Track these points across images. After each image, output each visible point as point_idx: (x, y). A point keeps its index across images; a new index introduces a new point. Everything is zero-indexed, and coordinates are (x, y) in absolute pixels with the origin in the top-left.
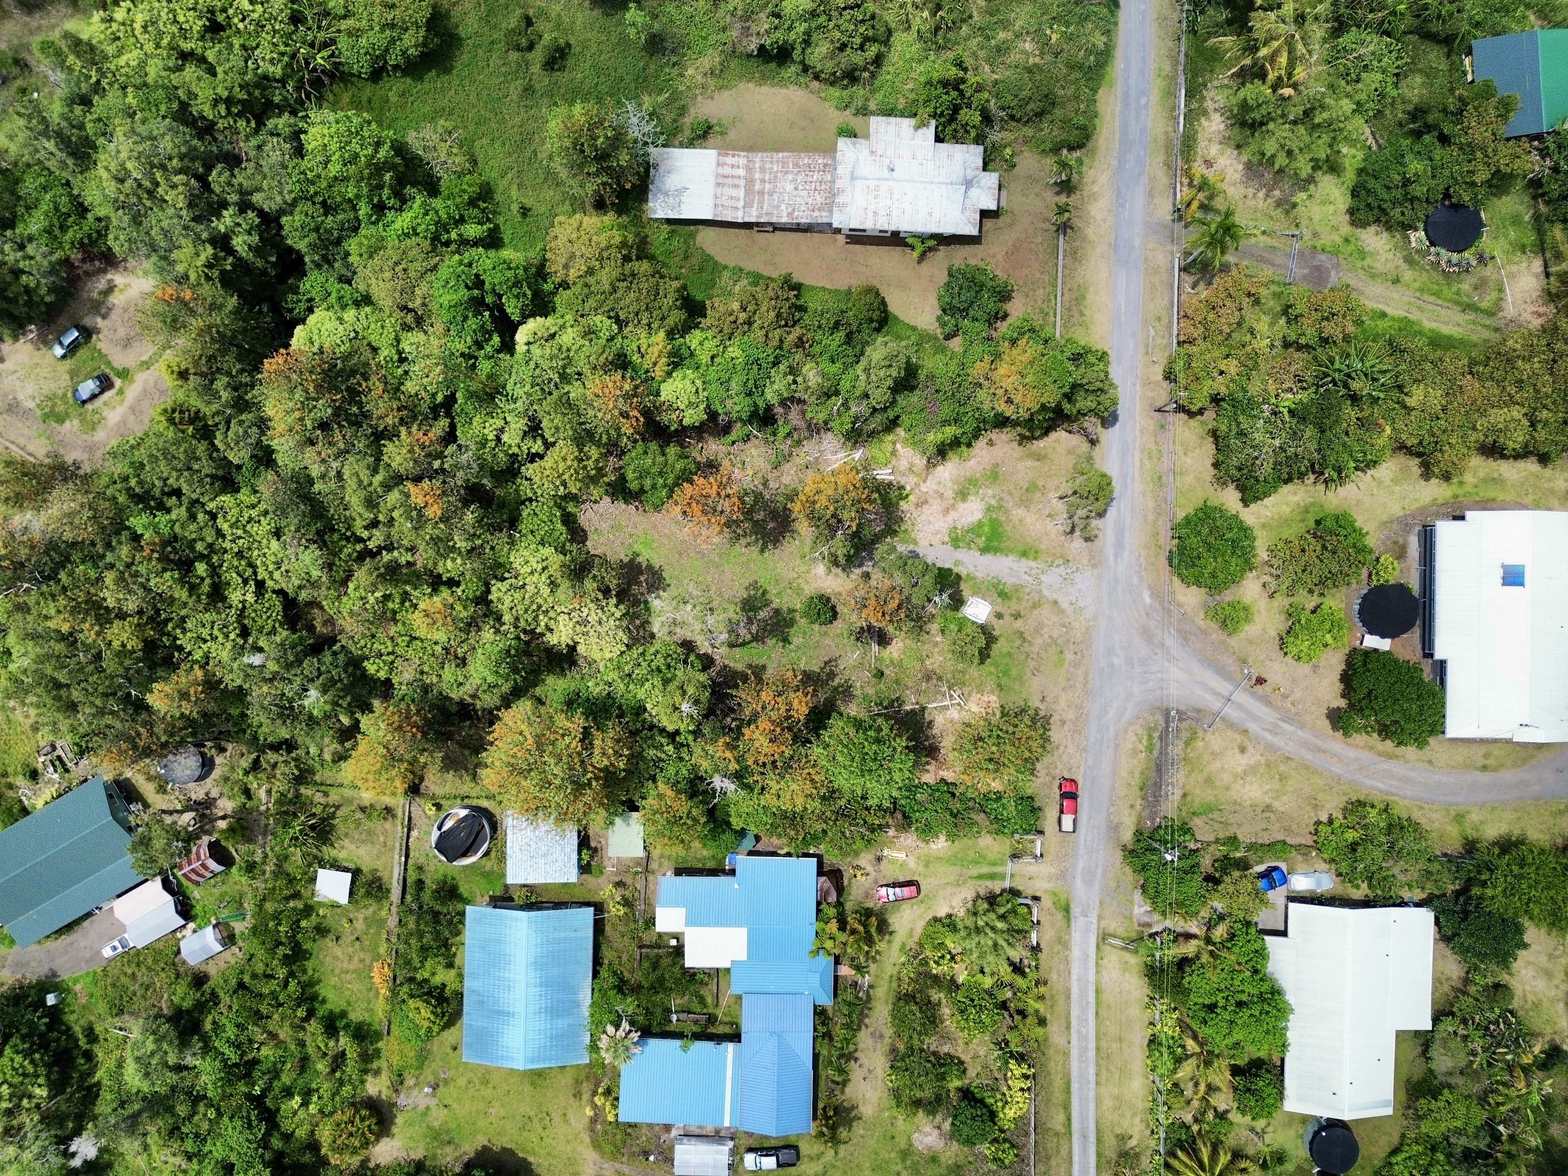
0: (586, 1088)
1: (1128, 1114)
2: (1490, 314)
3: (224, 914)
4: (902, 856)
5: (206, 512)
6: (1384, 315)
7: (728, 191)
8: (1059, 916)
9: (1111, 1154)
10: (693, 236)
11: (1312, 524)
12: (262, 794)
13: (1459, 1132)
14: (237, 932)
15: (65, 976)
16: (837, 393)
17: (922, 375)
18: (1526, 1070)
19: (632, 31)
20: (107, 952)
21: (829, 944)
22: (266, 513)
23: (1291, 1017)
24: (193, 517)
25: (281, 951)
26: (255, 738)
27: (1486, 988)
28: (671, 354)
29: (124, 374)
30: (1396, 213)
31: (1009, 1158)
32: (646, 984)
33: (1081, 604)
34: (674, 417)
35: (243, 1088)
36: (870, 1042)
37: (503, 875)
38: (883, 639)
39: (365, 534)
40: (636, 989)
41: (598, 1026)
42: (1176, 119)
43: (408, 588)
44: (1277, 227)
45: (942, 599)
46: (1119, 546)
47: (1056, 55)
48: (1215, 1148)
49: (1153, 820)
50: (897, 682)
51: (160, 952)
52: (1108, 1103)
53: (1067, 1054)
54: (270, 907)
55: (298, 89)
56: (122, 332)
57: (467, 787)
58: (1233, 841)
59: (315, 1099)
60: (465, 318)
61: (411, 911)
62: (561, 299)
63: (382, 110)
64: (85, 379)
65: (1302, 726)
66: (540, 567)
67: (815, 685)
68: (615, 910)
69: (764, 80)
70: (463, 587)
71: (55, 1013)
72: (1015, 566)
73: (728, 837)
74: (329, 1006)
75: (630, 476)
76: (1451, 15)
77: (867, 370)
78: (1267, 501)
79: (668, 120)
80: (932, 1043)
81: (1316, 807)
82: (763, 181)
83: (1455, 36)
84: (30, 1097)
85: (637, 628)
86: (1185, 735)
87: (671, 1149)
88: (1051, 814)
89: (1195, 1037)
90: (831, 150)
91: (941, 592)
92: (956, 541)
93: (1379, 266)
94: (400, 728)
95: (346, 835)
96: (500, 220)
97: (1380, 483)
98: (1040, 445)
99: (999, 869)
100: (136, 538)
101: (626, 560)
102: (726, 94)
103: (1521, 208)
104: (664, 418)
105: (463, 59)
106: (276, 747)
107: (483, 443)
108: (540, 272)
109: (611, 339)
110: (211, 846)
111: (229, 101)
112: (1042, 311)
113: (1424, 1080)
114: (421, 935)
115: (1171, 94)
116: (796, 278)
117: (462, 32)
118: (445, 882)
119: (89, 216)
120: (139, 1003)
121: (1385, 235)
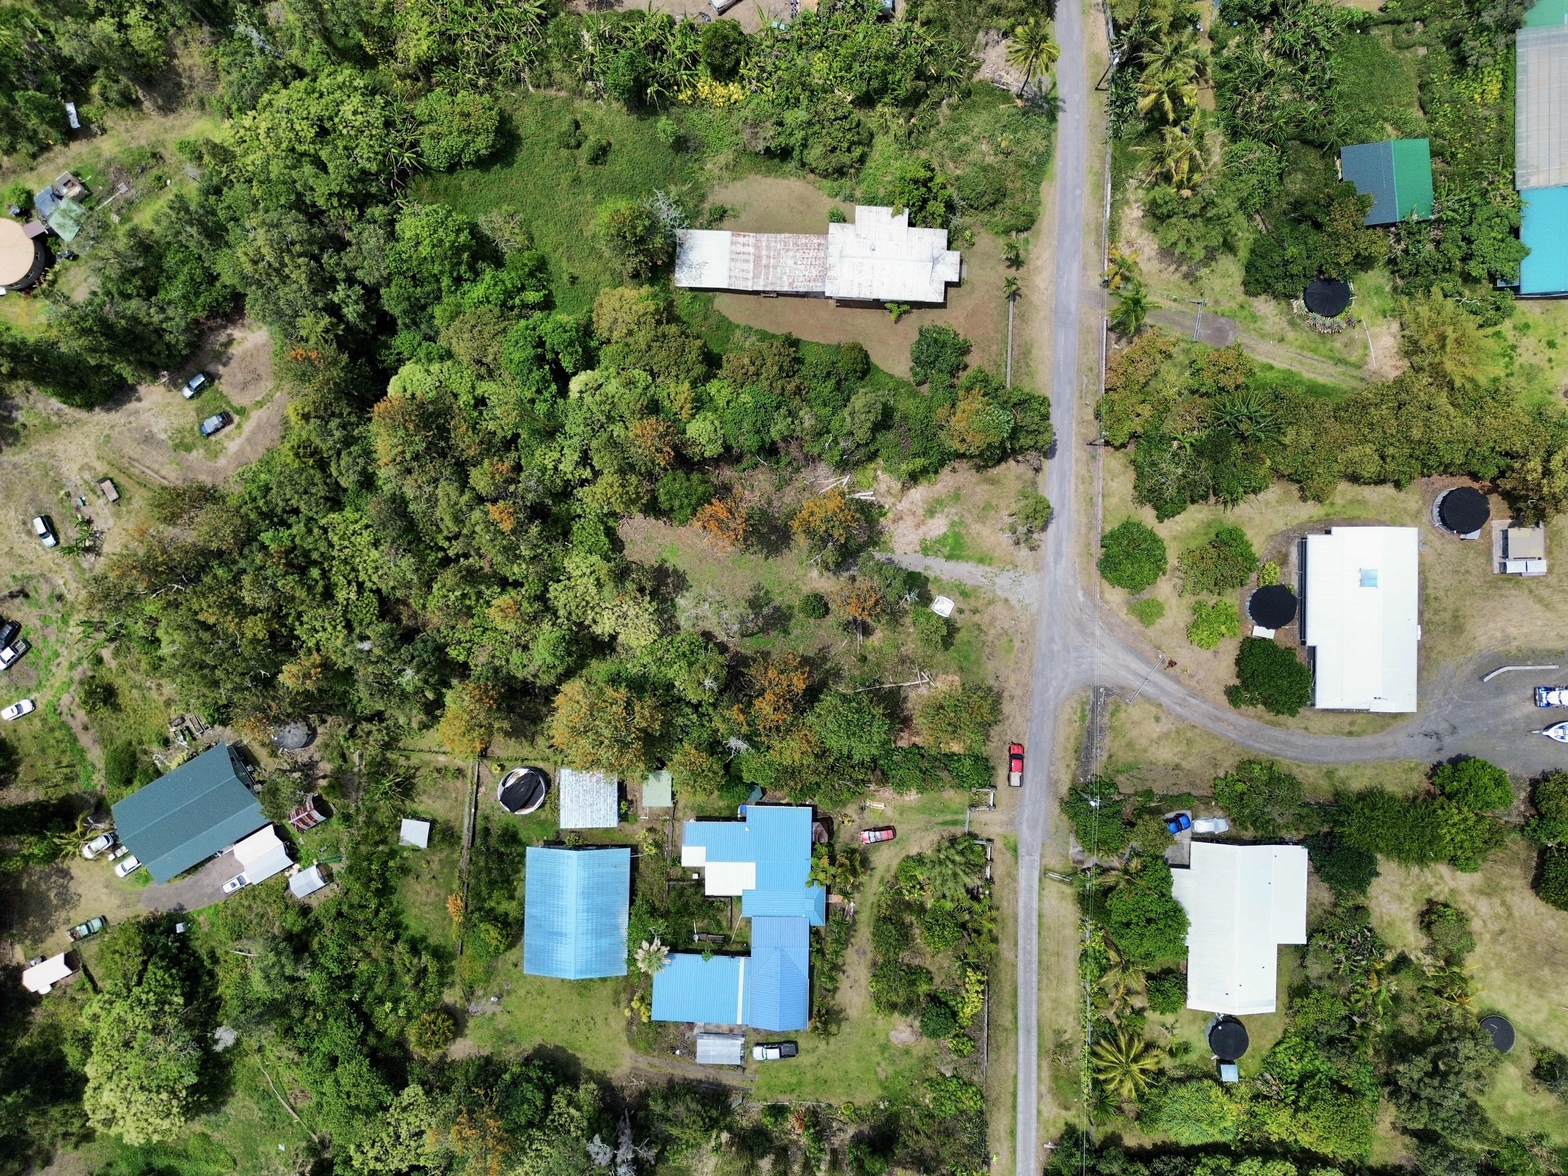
0: (623, 997)
1: (1064, 1013)
2: (1358, 367)
3: (324, 857)
4: (881, 806)
5: (321, 527)
6: (1271, 368)
7: (741, 265)
8: (1009, 855)
9: (1050, 1045)
10: (711, 300)
11: (1213, 536)
12: (356, 758)
13: (1324, 1022)
14: (335, 871)
15: (190, 909)
16: (828, 432)
17: (897, 416)
18: (1378, 973)
19: (662, 136)
20: (228, 888)
21: (821, 876)
22: (367, 527)
23: (1189, 930)
24: (310, 531)
25: (373, 885)
26: (354, 711)
27: (1349, 910)
28: (694, 400)
29: (242, 411)
30: (1279, 286)
31: (967, 1049)
32: (673, 910)
33: (1027, 601)
34: (697, 450)
35: (343, 995)
36: (855, 957)
37: (556, 822)
38: (867, 631)
39: (446, 544)
40: (665, 915)
41: (634, 942)
42: (1103, 207)
43: (483, 587)
44: (1185, 295)
45: (911, 597)
46: (1058, 554)
47: (1008, 154)
48: (1131, 1040)
49: (1085, 777)
50: (878, 665)
51: (272, 888)
52: (1047, 1005)
53: (1014, 966)
54: (363, 849)
55: (387, 181)
56: (240, 377)
57: (526, 750)
58: (1149, 794)
59: (402, 1005)
60: (531, 371)
61: (480, 853)
62: (606, 354)
63: (456, 196)
64: (210, 416)
65: (1205, 700)
66: (588, 571)
67: (811, 666)
68: (648, 850)
69: (769, 172)
70: (526, 587)
71: (183, 939)
72: (974, 570)
73: (740, 789)
74: (410, 932)
75: (662, 498)
76: (1323, 126)
77: (852, 414)
78: (1178, 518)
79: (691, 205)
80: (905, 956)
81: (1215, 766)
82: (769, 257)
83: (1325, 143)
84: (171, 1004)
85: (665, 621)
86: (1111, 708)
87: (694, 1044)
88: (1002, 772)
89: (1118, 951)
90: (825, 232)
91: (910, 591)
92: (926, 549)
93: (1267, 328)
94: (481, 699)
95: (425, 792)
96: (553, 287)
97: (1267, 503)
98: (994, 472)
99: (960, 817)
100: (264, 547)
101: (656, 565)
102: (738, 184)
103: (1383, 281)
104: (689, 452)
105: (522, 155)
106: (369, 719)
107: (543, 470)
108: (587, 330)
109: (647, 387)
110: (315, 800)
111: (340, 195)
112: (995, 363)
113: (1303, 986)
114: (489, 871)
115: (1100, 186)
116: (795, 335)
117: (521, 132)
118: (507, 829)
119: (218, 284)
120: (254, 930)
121: (1273, 302)
